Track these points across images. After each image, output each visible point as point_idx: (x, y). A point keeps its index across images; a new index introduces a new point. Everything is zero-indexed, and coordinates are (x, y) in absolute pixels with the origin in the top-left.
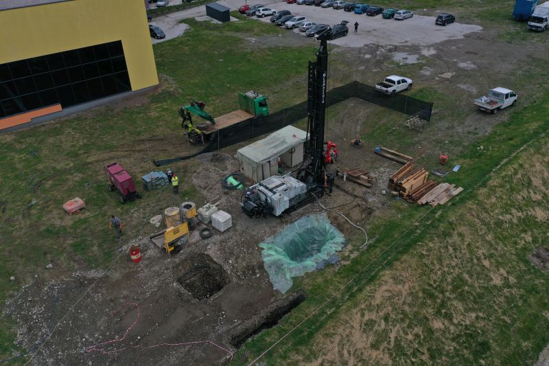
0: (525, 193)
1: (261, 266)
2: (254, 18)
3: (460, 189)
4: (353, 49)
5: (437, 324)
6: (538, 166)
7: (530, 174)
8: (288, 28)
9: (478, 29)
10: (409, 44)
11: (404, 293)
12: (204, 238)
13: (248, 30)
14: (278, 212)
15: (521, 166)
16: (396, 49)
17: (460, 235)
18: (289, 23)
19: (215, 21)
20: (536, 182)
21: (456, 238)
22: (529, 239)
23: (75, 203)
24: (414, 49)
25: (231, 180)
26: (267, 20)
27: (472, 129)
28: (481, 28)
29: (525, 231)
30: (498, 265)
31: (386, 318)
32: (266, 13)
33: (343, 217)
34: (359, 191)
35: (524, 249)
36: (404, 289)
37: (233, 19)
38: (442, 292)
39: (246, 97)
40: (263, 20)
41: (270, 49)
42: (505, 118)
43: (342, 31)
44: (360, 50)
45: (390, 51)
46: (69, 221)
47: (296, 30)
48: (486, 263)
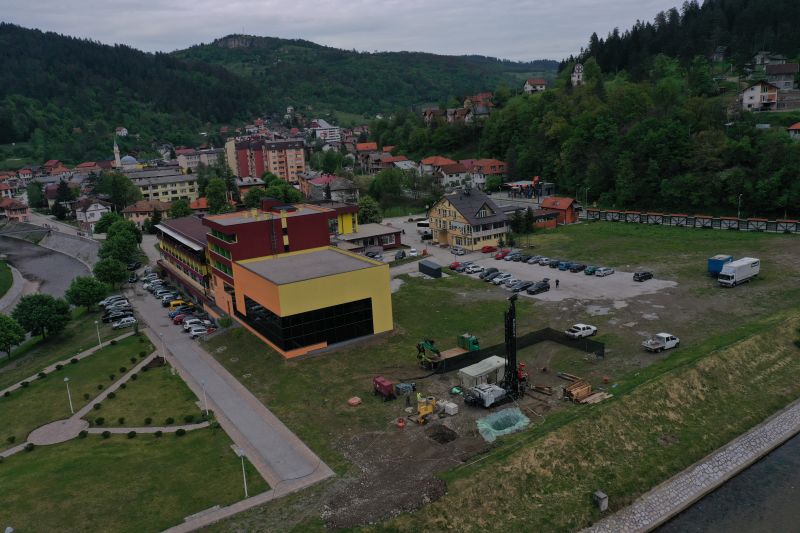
0: (662, 401)
1: (477, 432)
2: (464, 274)
3: (611, 395)
4: (553, 303)
5: (584, 464)
6: (676, 385)
7: (668, 391)
8: (495, 284)
9: (672, 284)
10: (604, 298)
11: (563, 444)
12: (441, 418)
13: (459, 286)
14: (488, 404)
15: (661, 384)
16: (592, 302)
17: (605, 419)
18: (497, 280)
19: (428, 277)
20: (673, 395)
21: (601, 421)
22: (660, 429)
23: (355, 400)
24: (608, 303)
25: (455, 390)
26: (476, 276)
27: (636, 363)
28: (675, 284)
29: (657, 424)
30: (631, 440)
31: (551, 455)
32: (475, 269)
33: (530, 410)
34: (543, 397)
35: (655, 434)
36: (563, 443)
37: (444, 275)
38: (590, 448)
39: (463, 338)
40: (473, 276)
41: (480, 302)
42: (665, 355)
43: (544, 287)
44: (559, 304)
45: (586, 304)
46: (353, 410)
47: (503, 286)
48: (623, 437)
